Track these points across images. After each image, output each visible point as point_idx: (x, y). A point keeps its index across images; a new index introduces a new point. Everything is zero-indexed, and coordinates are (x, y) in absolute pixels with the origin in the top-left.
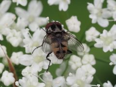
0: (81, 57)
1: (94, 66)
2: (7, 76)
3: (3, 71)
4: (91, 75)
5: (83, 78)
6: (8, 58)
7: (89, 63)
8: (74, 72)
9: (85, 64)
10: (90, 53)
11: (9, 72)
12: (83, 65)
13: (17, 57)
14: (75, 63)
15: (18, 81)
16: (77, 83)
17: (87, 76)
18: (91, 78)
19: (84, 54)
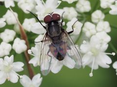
0: (96, 24)
1: (108, 34)
2: (19, 44)
3: (15, 38)
4: (106, 43)
5: (97, 46)
6: (20, 25)
7: (103, 30)
8: (89, 40)
9: (100, 32)
10: (105, 20)
11: (21, 39)
12: (97, 32)
13: (30, 24)
14: (89, 30)
15: (30, 49)
16: (91, 51)
17: (101, 44)
18: (106, 46)
19: (99, 21)
